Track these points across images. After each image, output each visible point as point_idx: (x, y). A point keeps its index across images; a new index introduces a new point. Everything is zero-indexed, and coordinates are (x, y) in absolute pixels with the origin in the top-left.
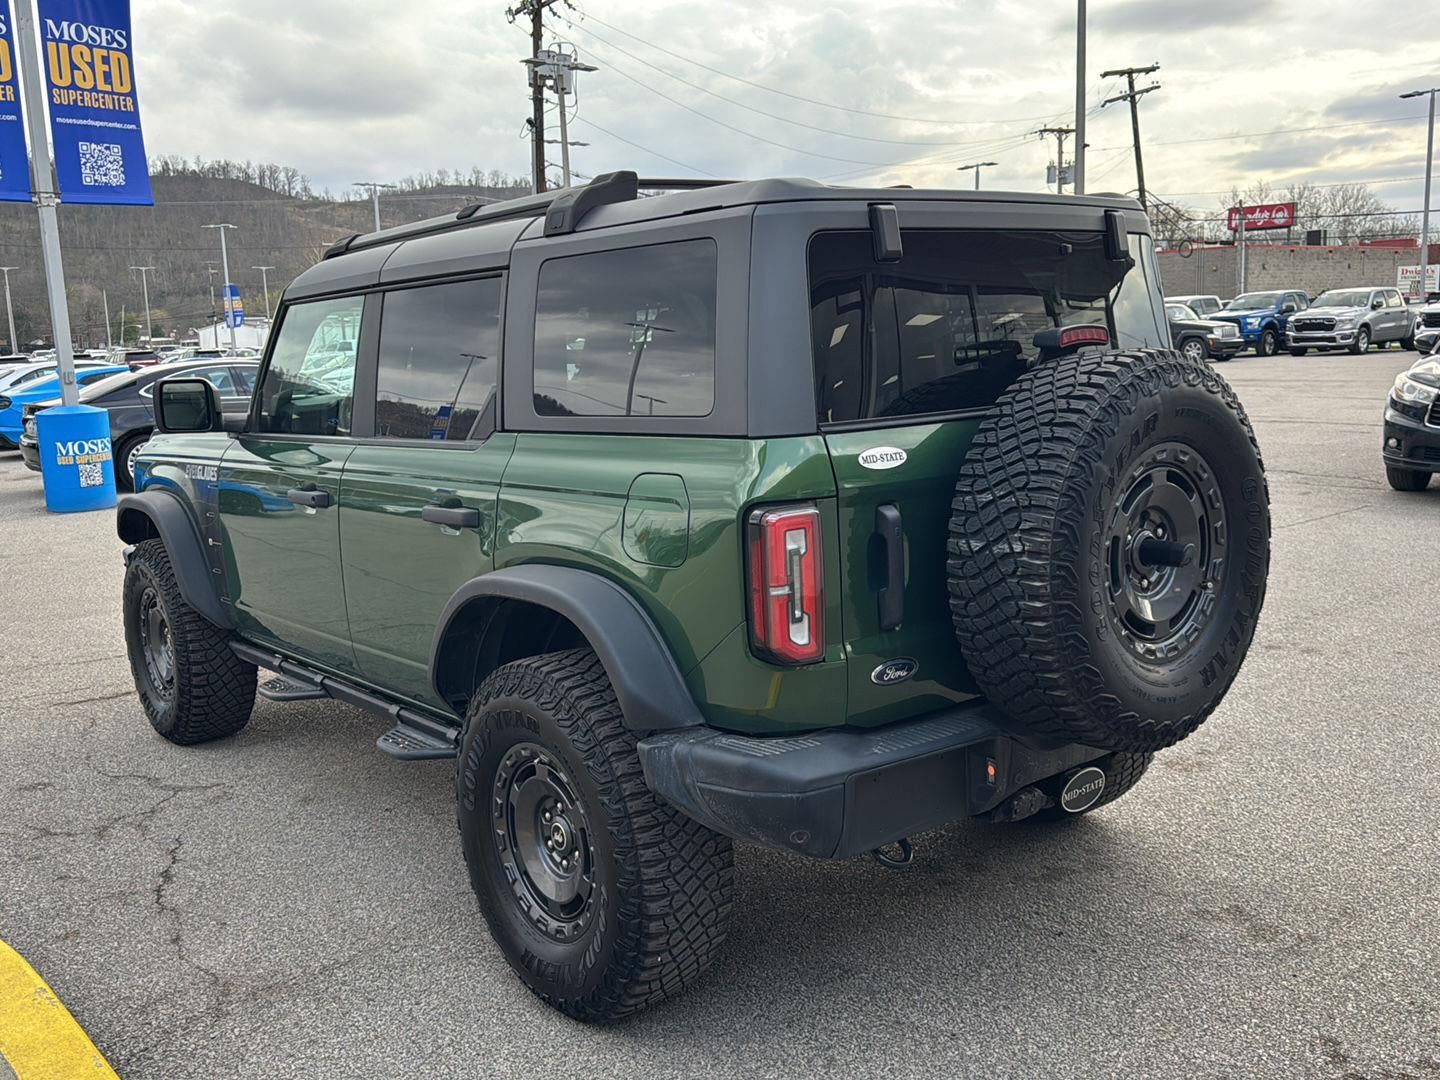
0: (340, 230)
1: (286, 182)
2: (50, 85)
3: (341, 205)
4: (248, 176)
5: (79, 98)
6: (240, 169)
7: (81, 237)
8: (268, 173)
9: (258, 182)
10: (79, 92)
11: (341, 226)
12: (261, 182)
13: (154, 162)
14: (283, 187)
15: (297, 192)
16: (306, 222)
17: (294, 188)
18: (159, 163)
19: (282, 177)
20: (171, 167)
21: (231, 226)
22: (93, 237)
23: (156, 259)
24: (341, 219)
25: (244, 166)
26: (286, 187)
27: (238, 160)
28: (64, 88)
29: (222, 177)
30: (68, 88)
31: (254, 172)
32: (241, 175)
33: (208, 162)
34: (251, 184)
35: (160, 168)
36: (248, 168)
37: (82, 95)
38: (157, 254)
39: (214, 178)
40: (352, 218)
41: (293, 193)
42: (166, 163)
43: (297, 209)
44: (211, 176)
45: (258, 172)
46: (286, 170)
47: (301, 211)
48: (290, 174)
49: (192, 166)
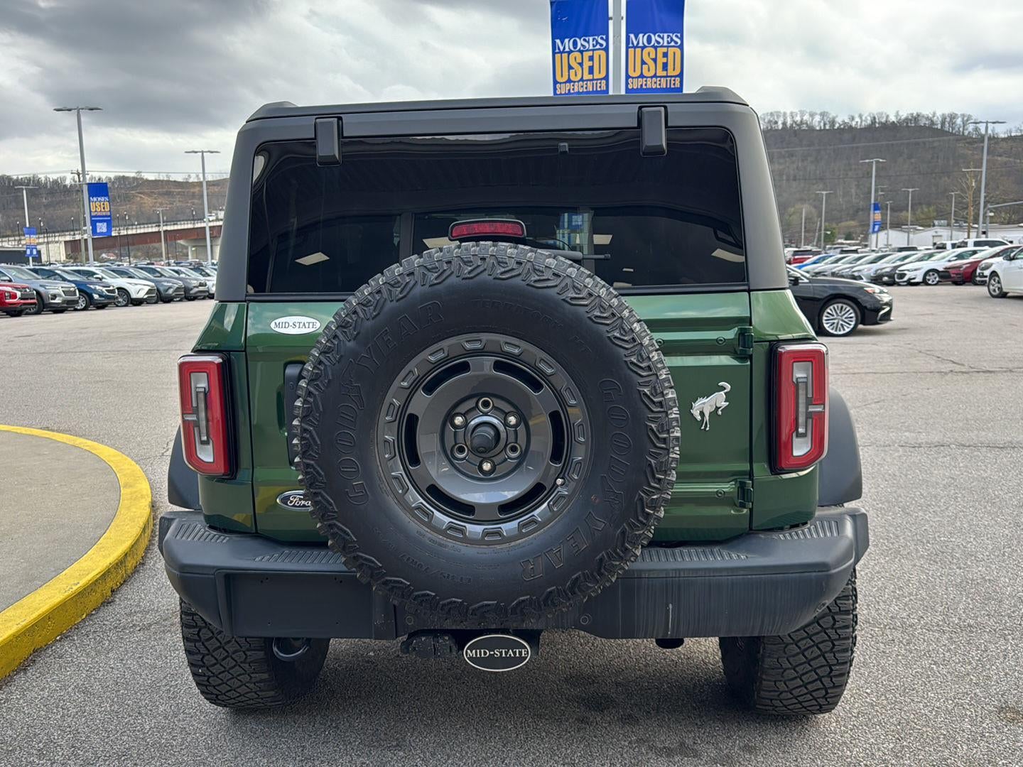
0: (999, 158)
1: (962, 125)
2: (628, 77)
3: (1003, 139)
4: (933, 123)
5: (645, 83)
6: (927, 118)
7: (810, 173)
8: (948, 120)
9: (939, 127)
10: (645, 79)
11: (1000, 156)
12: (942, 127)
13: (866, 118)
14: (959, 129)
15: (969, 132)
16: (973, 155)
17: (967, 129)
18: (869, 118)
19: (959, 121)
20: (877, 120)
21: (881, 160)
22: (818, 172)
23: (858, 186)
24: (1002, 150)
25: (931, 116)
26: (961, 129)
27: (926, 111)
28: (635, 78)
29: (913, 125)
30: (638, 77)
31: (937, 119)
32: (927, 123)
33: (904, 114)
34: (934, 128)
35: (869, 122)
36: (934, 116)
37: (646, 81)
38: (858, 182)
39: (907, 126)
40: (1011, 149)
41: (966, 133)
42: (874, 118)
43: (967, 145)
44: (905, 124)
45: (940, 119)
46: (963, 116)
47: (970, 146)
48: (965, 119)
49: (893, 119)
